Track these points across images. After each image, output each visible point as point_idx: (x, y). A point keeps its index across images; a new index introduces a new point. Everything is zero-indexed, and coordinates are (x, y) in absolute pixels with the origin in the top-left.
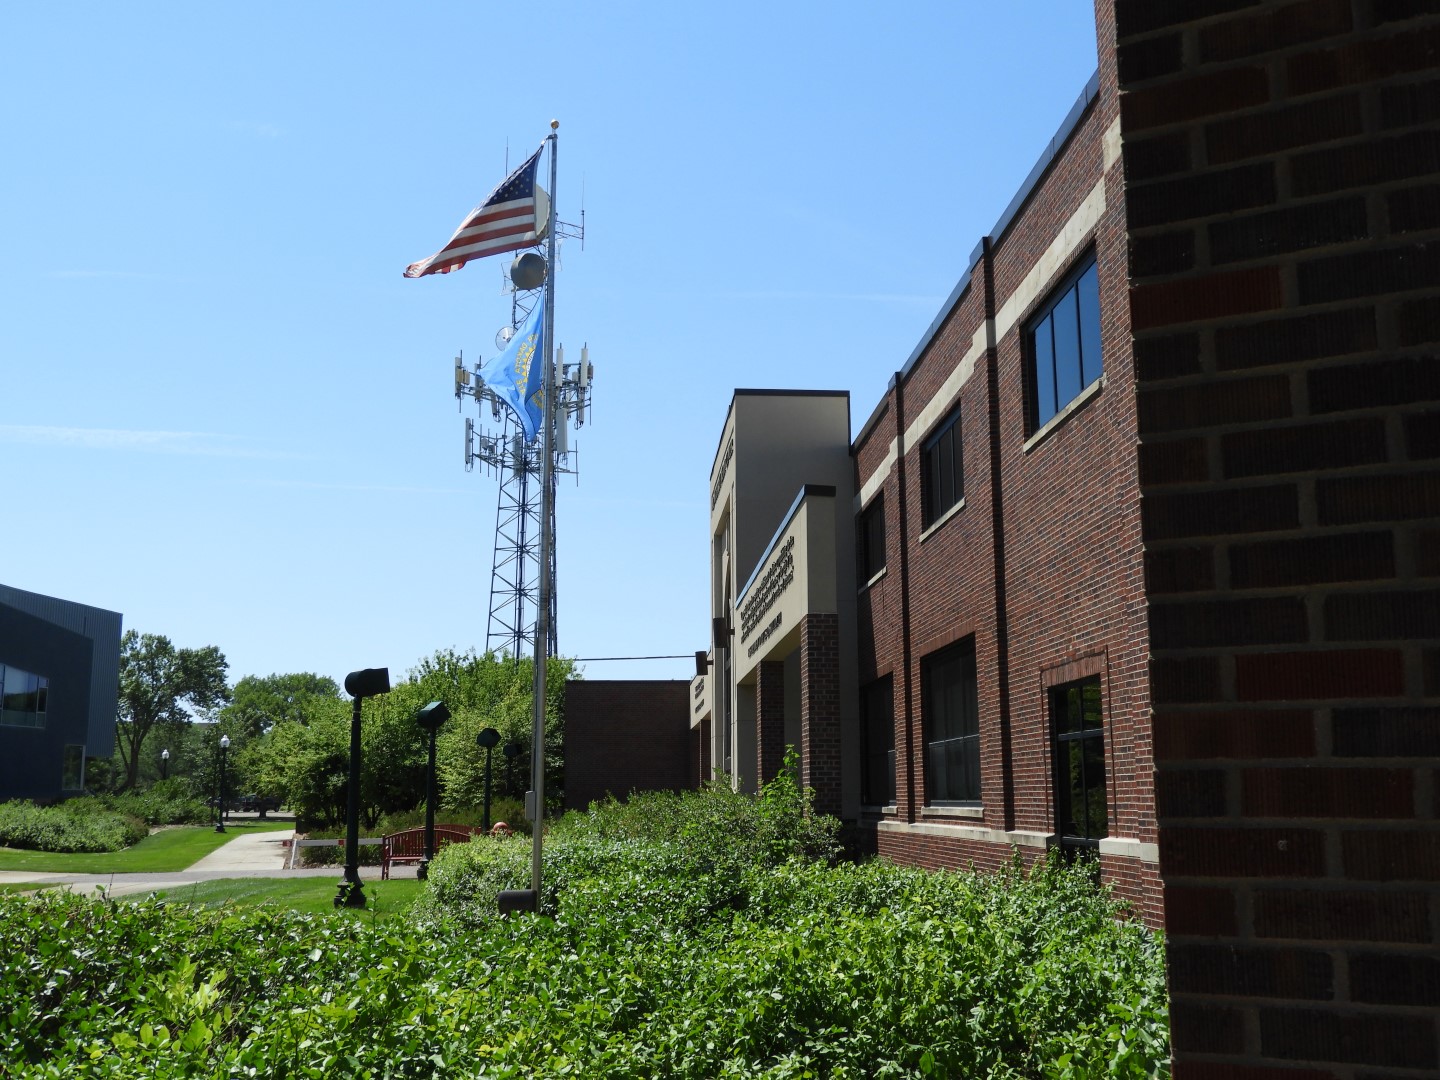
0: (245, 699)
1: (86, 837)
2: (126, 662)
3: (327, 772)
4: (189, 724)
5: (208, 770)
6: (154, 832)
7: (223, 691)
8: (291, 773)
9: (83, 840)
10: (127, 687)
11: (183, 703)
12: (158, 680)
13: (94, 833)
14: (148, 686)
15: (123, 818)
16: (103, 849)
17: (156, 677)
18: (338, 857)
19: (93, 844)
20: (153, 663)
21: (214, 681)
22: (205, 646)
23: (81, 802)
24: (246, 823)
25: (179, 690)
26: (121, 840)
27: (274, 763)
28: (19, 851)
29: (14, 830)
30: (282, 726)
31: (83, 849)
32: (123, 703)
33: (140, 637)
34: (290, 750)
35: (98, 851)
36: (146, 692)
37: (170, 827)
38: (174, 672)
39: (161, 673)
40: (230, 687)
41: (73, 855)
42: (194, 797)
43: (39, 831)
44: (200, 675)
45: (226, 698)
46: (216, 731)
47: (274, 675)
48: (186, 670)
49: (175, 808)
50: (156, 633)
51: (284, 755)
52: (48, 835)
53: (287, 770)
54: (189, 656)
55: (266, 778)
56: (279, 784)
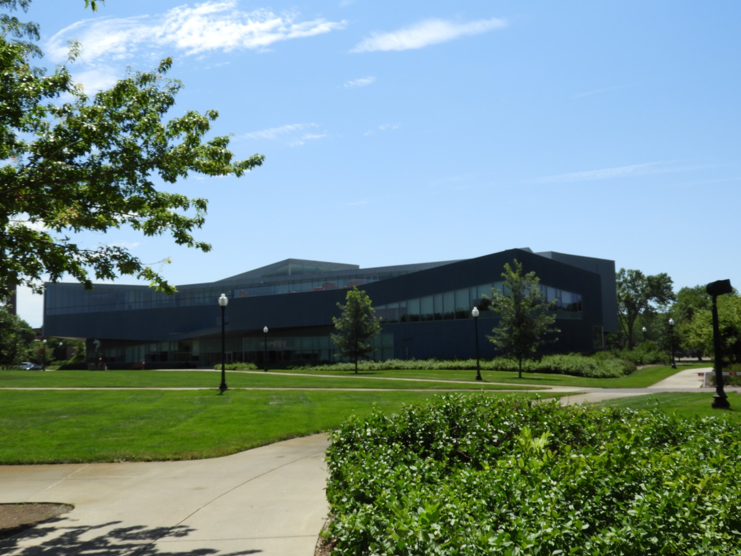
0: (684, 299)
2: (620, 284)
3: (725, 336)
4: (656, 313)
5: (666, 337)
6: (640, 368)
7: (671, 296)
8: (705, 337)
9: (604, 372)
10: (623, 296)
11: (652, 303)
12: (638, 292)
13: (609, 369)
14: (633, 296)
15: (622, 361)
16: (613, 376)
17: (636, 291)
18: (731, 381)
19: (609, 374)
20: (634, 284)
21: (666, 291)
22: (660, 273)
23: (602, 353)
24: (689, 364)
25: (649, 296)
26: (622, 372)
27: (696, 332)
28: (575, 377)
29: (572, 367)
30: (699, 312)
31: (604, 376)
32: (622, 304)
33: (626, 271)
34: (704, 325)
35: (611, 377)
36: (632, 299)
37: (649, 366)
38: (645, 288)
39: (639, 289)
40: (675, 293)
41: (599, 379)
42: (660, 350)
43: (583, 368)
44: (659, 287)
45: (674, 299)
46: (669, 315)
47: (697, 286)
48: (652, 286)
49: (650, 356)
50: (635, 268)
51: (700, 327)
52: (588, 370)
53: (703, 335)
54: (652, 279)
55: (692, 339)
56: (699, 342)
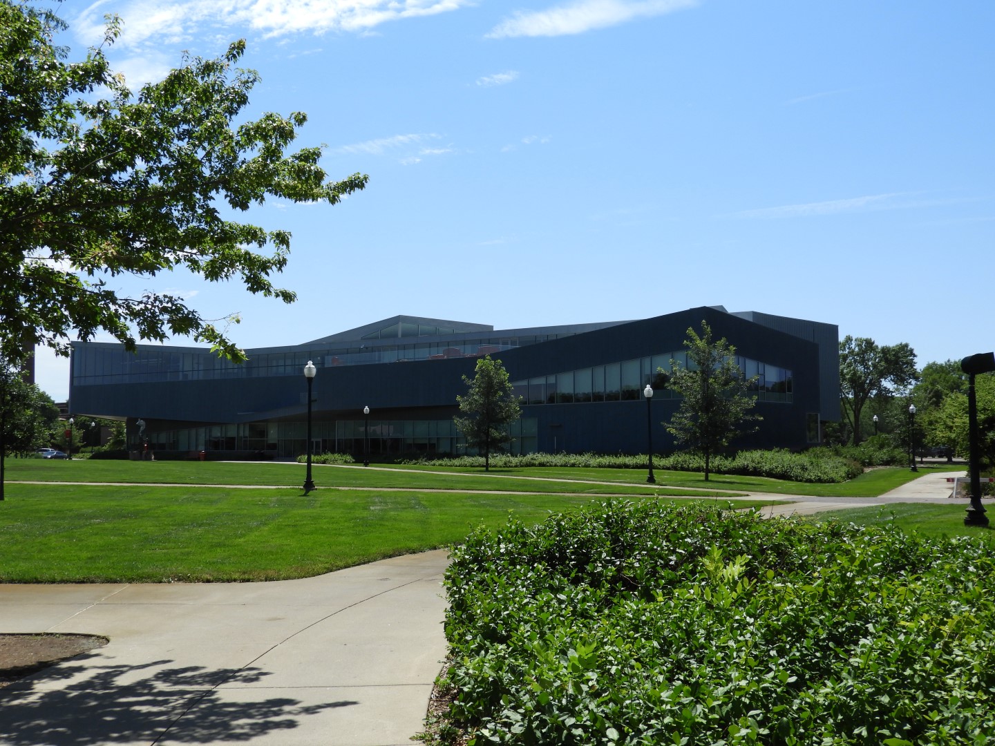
0: (930, 379)
1: (821, 473)
2: (845, 358)
3: (984, 429)
4: (893, 397)
5: (904, 429)
6: (867, 470)
7: (914, 374)
8: (958, 430)
9: (819, 474)
10: (847, 374)
11: (887, 384)
12: (868, 368)
13: (826, 470)
14: (861, 373)
15: (845, 461)
16: (832, 481)
17: (866, 367)
18: (991, 490)
19: (826, 478)
20: (864, 357)
21: (907, 367)
22: (899, 343)
23: (818, 450)
25: (883, 375)
26: (844, 475)
27: (945, 424)
28: (781, 481)
29: (776, 467)
30: (950, 397)
31: (820, 481)
32: (845, 384)
33: (854, 340)
34: (956, 414)
35: (829, 482)
36: (860, 377)
37: (881, 467)
38: (878, 363)
39: (870, 363)
40: (918, 370)
41: (812, 484)
42: (896, 447)
43: (792, 468)
44: (896, 362)
45: (916, 379)
46: (909, 400)
47: (949, 361)
48: (887, 360)
49: (883, 454)
50: (865, 337)
51: (950, 416)
52: (797, 471)
53: (954, 428)
54: (888, 351)
55: (940, 434)
56: (949, 438)
